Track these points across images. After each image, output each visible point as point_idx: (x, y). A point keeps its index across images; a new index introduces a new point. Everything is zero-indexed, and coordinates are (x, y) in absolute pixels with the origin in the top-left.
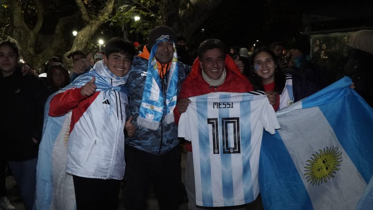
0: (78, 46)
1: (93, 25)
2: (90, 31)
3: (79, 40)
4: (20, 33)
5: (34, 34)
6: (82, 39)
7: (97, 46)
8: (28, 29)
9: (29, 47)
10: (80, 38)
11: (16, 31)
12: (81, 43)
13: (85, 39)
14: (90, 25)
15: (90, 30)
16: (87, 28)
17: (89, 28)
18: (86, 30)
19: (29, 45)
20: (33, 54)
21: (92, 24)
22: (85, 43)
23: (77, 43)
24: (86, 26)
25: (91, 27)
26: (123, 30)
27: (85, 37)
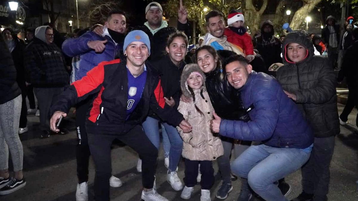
0: (296, 23)
1: (311, 4)
2: (308, 10)
3: (297, 17)
4: (250, 14)
5: (259, 14)
6: (299, 16)
7: (304, 22)
8: (255, 11)
9: (255, 25)
10: (298, 16)
11: (247, 12)
12: (299, 20)
13: (302, 16)
14: (308, 4)
15: (307, 8)
16: (305, 7)
17: (307, 7)
18: (304, 9)
19: (255, 23)
20: (258, 30)
21: (309, 3)
22: (302, 20)
23: (295, 20)
24: (305, 5)
25: (309, 6)
26: (341, 7)
27: (303, 15)
